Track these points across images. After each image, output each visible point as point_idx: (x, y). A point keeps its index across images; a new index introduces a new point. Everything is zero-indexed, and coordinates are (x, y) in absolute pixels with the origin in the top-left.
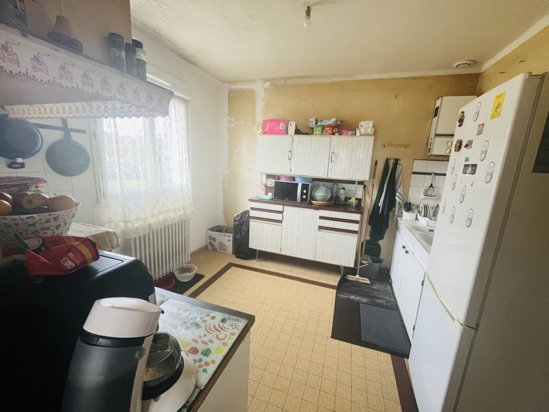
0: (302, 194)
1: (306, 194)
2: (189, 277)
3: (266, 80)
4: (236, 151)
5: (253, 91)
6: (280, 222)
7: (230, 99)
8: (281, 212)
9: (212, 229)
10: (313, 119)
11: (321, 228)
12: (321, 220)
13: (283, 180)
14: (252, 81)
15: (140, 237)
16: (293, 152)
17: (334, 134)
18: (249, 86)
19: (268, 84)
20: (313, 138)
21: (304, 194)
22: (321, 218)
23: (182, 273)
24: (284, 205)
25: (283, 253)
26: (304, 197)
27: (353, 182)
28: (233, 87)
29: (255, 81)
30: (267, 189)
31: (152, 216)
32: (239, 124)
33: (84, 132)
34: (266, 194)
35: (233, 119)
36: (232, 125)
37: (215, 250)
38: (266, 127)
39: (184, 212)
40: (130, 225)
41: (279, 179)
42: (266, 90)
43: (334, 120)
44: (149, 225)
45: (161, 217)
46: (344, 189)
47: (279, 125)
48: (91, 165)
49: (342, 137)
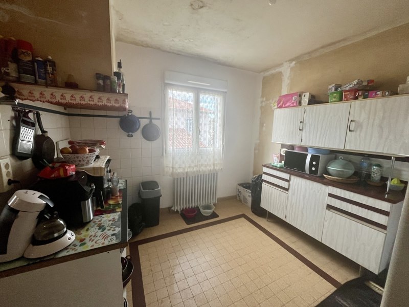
0: (311, 165)
1: (317, 166)
2: (208, 213)
3: (291, 61)
4: (265, 125)
5: (280, 73)
6: (287, 190)
7: (264, 84)
8: (288, 181)
9: (240, 185)
10: (332, 87)
11: (329, 207)
12: (330, 198)
13: (296, 151)
14: (280, 65)
15: (180, 178)
16: (304, 122)
17: (356, 98)
18: (278, 70)
19: (294, 62)
20: (328, 105)
21: (314, 166)
22: (330, 195)
23: (205, 209)
24: (291, 174)
25: (288, 221)
26: (313, 169)
27: (389, 158)
28: (267, 74)
29: (282, 64)
30: (281, 157)
31: (190, 167)
32: (268, 102)
33: (159, 119)
34: (280, 162)
35: (264, 100)
36: (264, 104)
37: (240, 201)
38: (281, 102)
39: (214, 168)
40: (175, 171)
41: (293, 149)
42: (292, 69)
43: (355, 82)
44: (187, 173)
45: (195, 169)
46: (379, 165)
47: (292, 98)
48: (160, 137)
49: (368, 101)
